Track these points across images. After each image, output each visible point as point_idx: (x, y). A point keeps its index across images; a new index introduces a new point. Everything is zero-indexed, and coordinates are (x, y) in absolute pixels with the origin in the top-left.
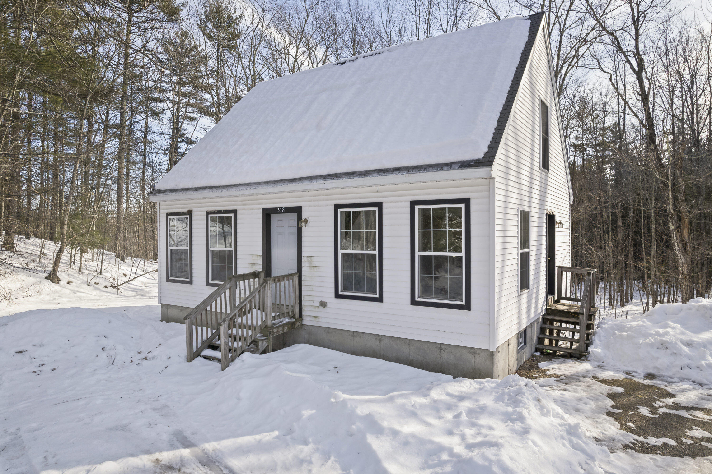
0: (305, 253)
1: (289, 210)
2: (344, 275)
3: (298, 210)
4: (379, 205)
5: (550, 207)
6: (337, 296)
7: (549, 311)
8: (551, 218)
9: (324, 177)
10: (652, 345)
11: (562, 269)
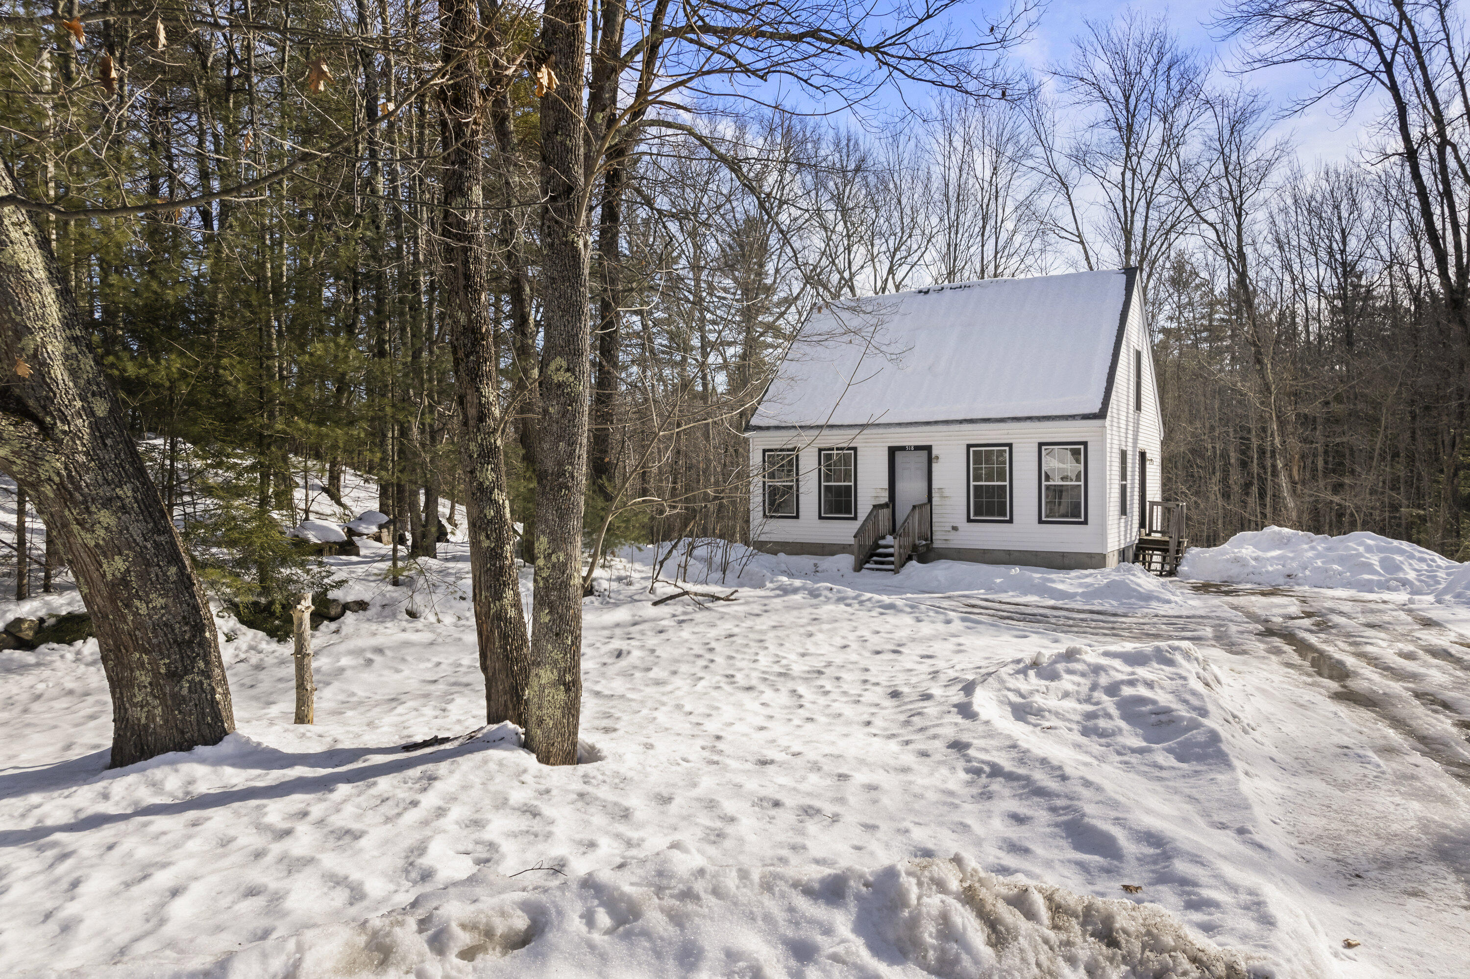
0: (935, 485)
1: (918, 448)
2: (975, 503)
3: (928, 449)
4: (1010, 445)
5: (1141, 445)
6: (969, 520)
7: (1141, 541)
8: (1143, 455)
9: (961, 422)
10: (1227, 560)
11: (1153, 504)
